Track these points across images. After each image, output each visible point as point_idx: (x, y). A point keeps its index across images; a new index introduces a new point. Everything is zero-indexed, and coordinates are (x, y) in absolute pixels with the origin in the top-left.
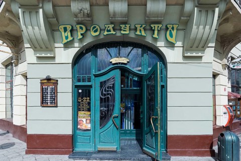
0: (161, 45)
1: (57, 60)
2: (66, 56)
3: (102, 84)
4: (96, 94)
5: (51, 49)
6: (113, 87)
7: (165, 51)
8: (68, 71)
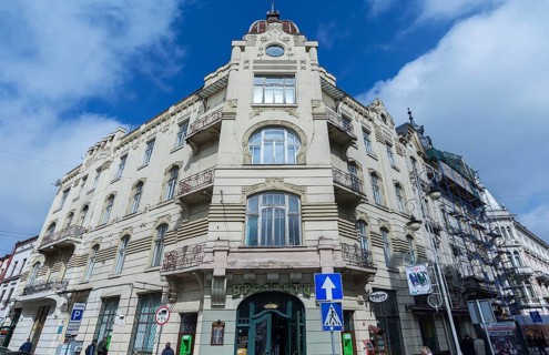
0: (300, 296)
1: (226, 308)
2: (232, 304)
3: (257, 325)
4: (252, 333)
5: (223, 300)
6: (266, 328)
7: (303, 300)
8: (233, 316)
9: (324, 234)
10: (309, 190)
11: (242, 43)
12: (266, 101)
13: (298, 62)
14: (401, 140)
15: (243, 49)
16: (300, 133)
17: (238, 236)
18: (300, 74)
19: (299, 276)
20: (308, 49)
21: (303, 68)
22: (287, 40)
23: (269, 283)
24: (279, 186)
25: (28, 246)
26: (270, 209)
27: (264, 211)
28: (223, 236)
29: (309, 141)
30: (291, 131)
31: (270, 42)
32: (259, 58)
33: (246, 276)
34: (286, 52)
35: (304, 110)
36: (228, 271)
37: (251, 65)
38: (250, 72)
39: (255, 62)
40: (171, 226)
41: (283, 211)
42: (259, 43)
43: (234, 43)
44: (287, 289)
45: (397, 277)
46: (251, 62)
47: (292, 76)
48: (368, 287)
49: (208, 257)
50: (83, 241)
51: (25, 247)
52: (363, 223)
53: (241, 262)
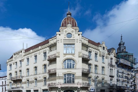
0: (74, 91)
5: (60, 91)
9: (79, 81)
10: (76, 73)
11: (59, 33)
12: (67, 53)
13: (76, 40)
14: (108, 54)
15: (60, 35)
16: (75, 61)
17: (63, 82)
18: (76, 44)
19: (74, 88)
20: (79, 35)
21: (77, 42)
22: (73, 32)
23: (68, 89)
24: (70, 73)
25: (4, 78)
26: (68, 77)
27: (67, 77)
28: (59, 82)
29: (77, 63)
30: (73, 60)
31: (67, 32)
32: (65, 39)
33: (64, 88)
34: (72, 36)
35: (77, 55)
36: (61, 87)
37: (63, 41)
38: (62, 44)
39: (64, 40)
40: (47, 78)
41: (71, 77)
42: (64, 33)
43: (57, 33)
44: (72, 90)
45: (97, 87)
46: (63, 40)
47: (74, 44)
48: (89, 89)
49: (57, 85)
50: (23, 79)
51: (3, 78)
52: (90, 77)
53: (63, 86)
